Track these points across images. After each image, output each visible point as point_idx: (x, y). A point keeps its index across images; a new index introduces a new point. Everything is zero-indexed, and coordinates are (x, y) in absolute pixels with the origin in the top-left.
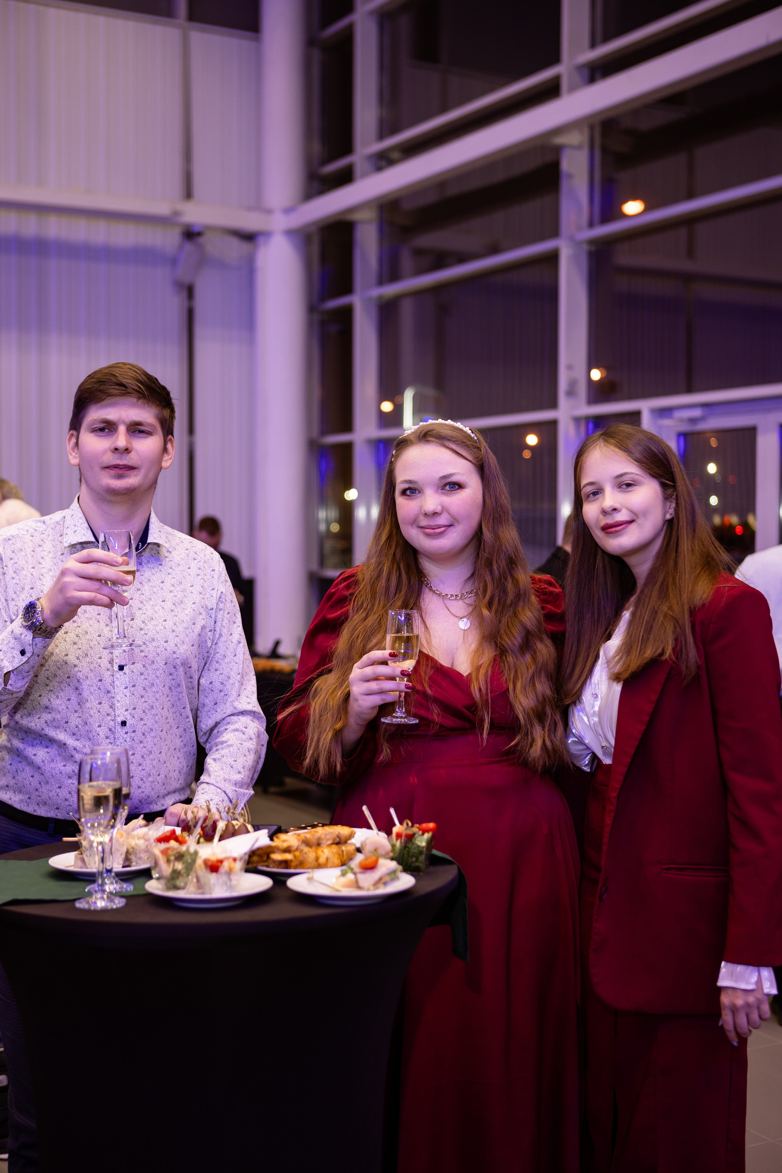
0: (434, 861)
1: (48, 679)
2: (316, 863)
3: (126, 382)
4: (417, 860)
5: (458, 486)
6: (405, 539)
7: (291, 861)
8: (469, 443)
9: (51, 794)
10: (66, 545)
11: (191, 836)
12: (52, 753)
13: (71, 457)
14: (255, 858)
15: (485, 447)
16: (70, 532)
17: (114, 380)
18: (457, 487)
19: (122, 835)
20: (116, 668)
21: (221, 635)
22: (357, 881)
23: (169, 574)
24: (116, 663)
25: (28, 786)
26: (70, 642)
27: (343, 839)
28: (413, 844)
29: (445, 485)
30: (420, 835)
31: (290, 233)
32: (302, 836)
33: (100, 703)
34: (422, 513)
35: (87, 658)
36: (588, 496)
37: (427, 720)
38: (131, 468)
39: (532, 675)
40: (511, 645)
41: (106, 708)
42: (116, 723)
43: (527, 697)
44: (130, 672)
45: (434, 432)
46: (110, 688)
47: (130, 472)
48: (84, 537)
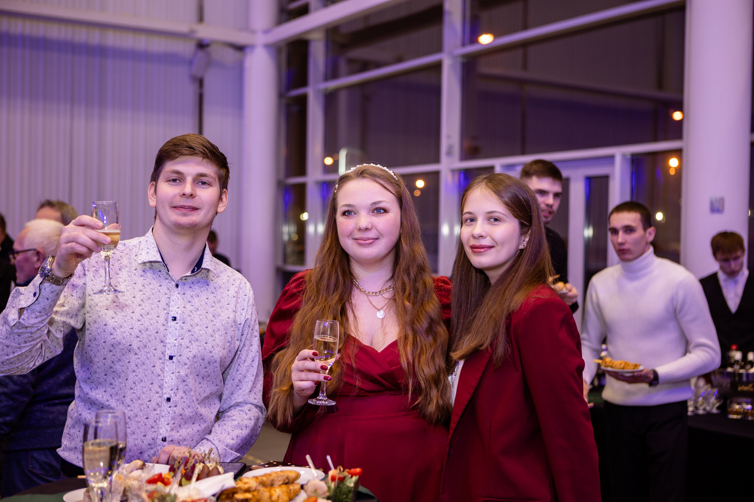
0: (359, 496)
1: (113, 362)
2: (270, 501)
3: (194, 146)
4: (347, 497)
5: (386, 211)
6: (341, 246)
7: (251, 499)
8: (393, 181)
10: (140, 262)
11: (174, 478)
13: (150, 200)
14: (223, 497)
15: (403, 186)
16: (144, 253)
17: (186, 144)
18: (382, 211)
19: (120, 478)
20: (167, 358)
24: (168, 354)
26: (134, 335)
27: (291, 480)
28: (344, 485)
29: (375, 210)
30: (349, 478)
31: (268, 46)
32: (260, 478)
33: (152, 384)
34: (356, 228)
35: (146, 349)
36: (466, 220)
37: (352, 385)
38: (195, 209)
39: (434, 352)
40: (421, 329)
41: (156, 387)
42: (163, 400)
43: (429, 367)
44: (177, 362)
45: (368, 171)
46: (160, 373)
47: (193, 212)
48: (154, 257)
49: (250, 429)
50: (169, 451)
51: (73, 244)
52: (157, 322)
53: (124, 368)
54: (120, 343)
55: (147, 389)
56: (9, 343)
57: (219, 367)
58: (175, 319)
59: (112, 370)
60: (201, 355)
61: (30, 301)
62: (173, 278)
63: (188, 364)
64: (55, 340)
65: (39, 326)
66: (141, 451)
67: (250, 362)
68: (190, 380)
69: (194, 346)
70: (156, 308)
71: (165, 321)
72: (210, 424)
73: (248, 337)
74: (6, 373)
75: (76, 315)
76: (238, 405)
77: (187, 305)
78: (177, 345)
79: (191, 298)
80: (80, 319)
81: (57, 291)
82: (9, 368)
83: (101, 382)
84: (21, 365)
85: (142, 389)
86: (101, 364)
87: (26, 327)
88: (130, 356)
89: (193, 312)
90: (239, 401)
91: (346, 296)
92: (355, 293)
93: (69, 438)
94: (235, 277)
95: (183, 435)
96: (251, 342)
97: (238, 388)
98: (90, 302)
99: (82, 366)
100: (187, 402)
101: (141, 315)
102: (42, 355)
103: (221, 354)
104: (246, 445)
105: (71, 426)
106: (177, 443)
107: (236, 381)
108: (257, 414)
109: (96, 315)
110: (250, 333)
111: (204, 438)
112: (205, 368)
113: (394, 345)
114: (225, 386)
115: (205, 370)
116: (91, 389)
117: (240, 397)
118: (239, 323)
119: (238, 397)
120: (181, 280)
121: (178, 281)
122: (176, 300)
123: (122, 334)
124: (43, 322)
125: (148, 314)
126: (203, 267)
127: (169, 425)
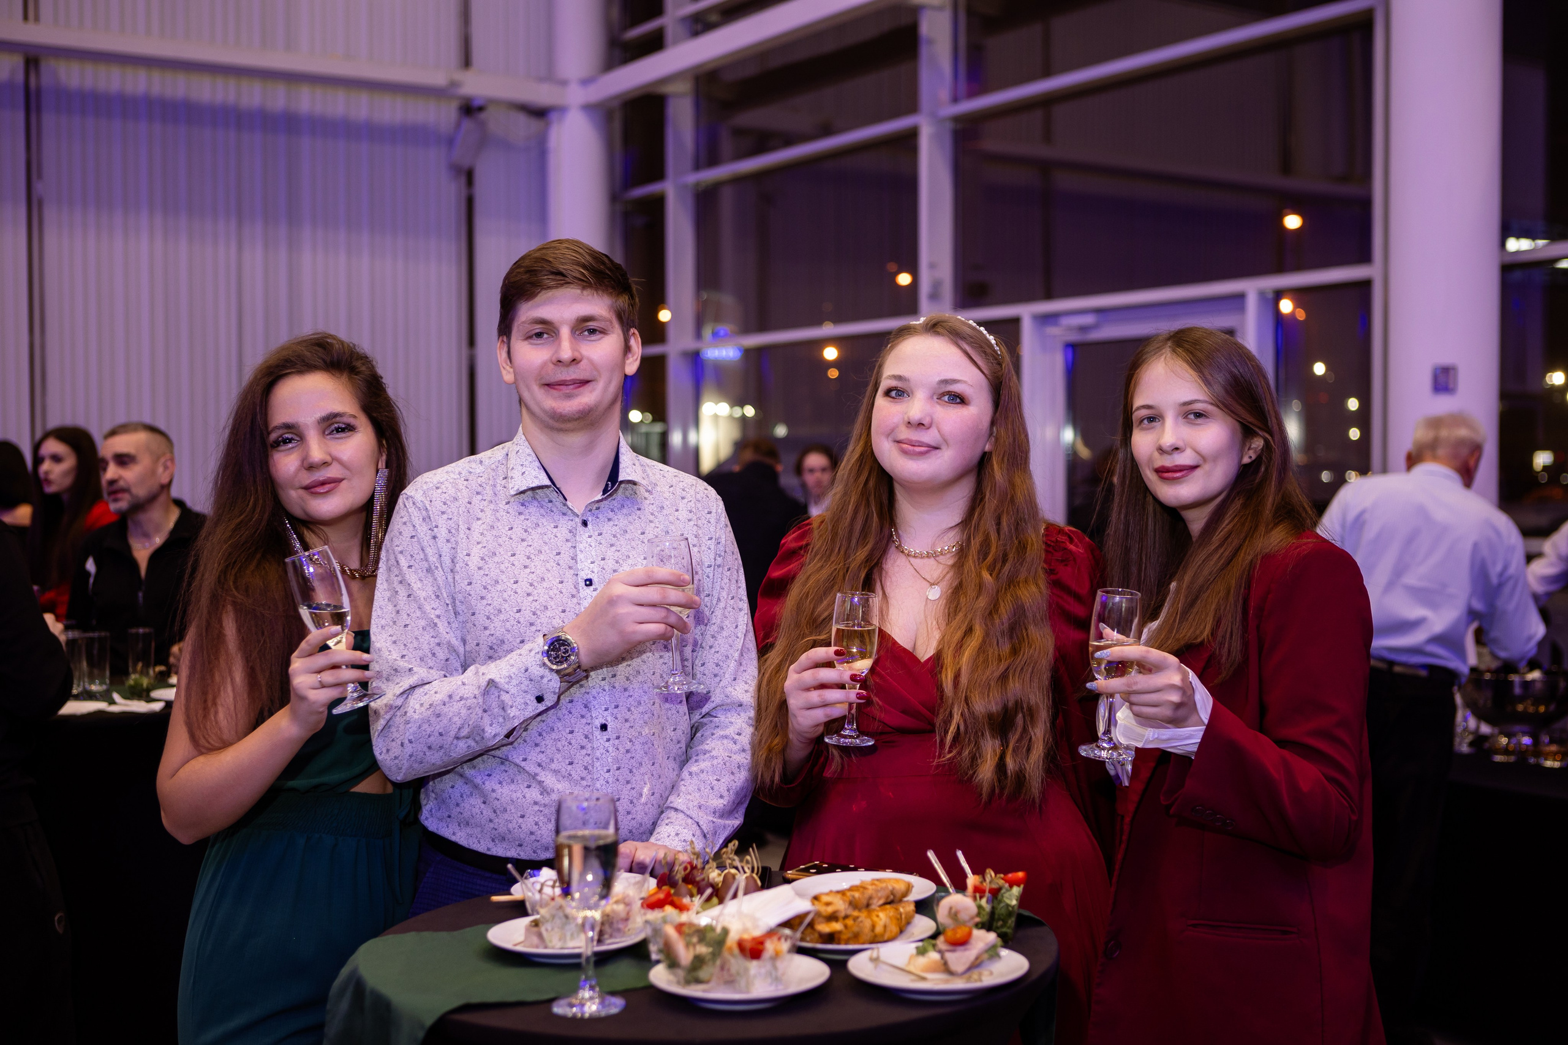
0: (1024, 923)
2: (875, 935)
3: (564, 269)
4: (1005, 925)
5: (960, 399)
7: (840, 932)
9: (510, 826)
10: (513, 491)
12: (511, 771)
13: (504, 372)
16: (516, 474)
17: (548, 268)
18: (958, 400)
21: (719, 600)
22: (945, 964)
23: (651, 522)
25: (478, 816)
26: (525, 623)
27: (898, 896)
28: (1001, 902)
29: (943, 394)
30: (1007, 891)
31: (589, 108)
33: (570, 702)
34: (904, 421)
36: (1141, 421)
38: (585, 382)
41: (578, 710)
42: (594, 728)
45: (948, 324)
47: (581, 388)
48: (535, 480)
52: (561, 593)
55: (563, 715)
58: (589, 582)
62: (576, 511)
68: (636, 687)
70: (555, 568)
71: (574, 589)
77: (608, 554)
79: (614, 540)
89: (620, 565)
100: (636, 728)
101: (531, 585)
120: (589, 510)
121: (584, 513)
122: (587, 548)
125: (543, 579)
126: (621, 478)
127: (611, 773)
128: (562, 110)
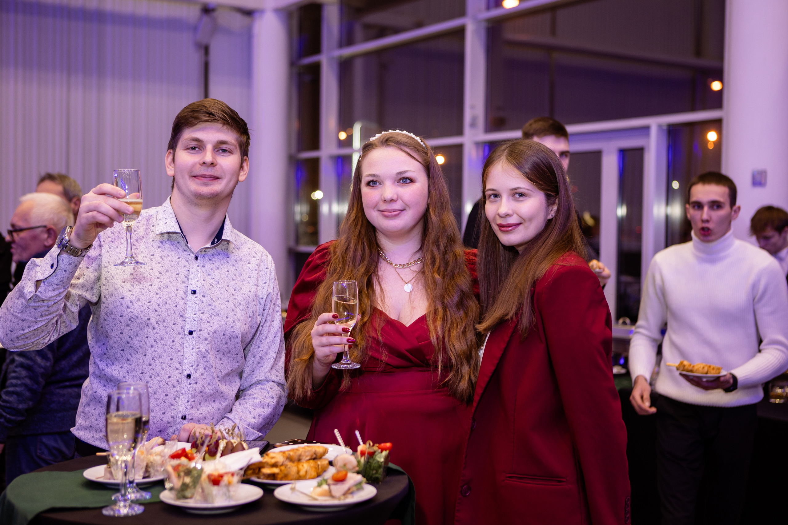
0: (389, 472)
1: (130, 337)
2: (297, 476)
3: (214, 112)
4: (377, 473)
5: (412, 181)
6: (367, 218)
7: (278, 474)
8: (419, 148)
10: (158, 233)
11: (198, 453)
13: (168, 169)
14: (250, 472)
15: (430, 152)
16: (162, 223)
17: (205, 110)
18: (408, 181)
19: (142, 453)
20: (187, 333)
22: (330, 491)
23: (233, 266)
24: (187, 329)
26: (152, 309)
27: (319, 455)
28: (374, 460)
29: (400, 179)
30: (379, 453)
31: (278, 11)
32: (287, 453)
33: (171, 360)
34: (381, 199)
35: (165, 323)
36: (490, 196)
37: (378, 360)
38: (216, 178)
39: (465, 326)
40: (451, 303)
41: (175, 363)
42: (183, 376)
43: (460, 342)
44: (197, 337)
45: (393, 139)
46: (180, 348)
47: (214, 181)
48: (172, 228)
49: (273, 407)
50: (190, 428)
51: (95, 213)
52: (176, 296)
53: (141, 344)
54: (137, 317)
55: (166, 365)
56: (25, 317)
57: (241, 343)
58: (194, 292)
59: (129, 345)
60: (222, 331)
61: (47, 273)
62: (192, 250)
63: (209, 339)
64: (71, 314)
65: (56, 300)
66: (160, 430)
67: (272, 339)
68: (211, 356)
69: (214, 321)
70: (174, 281)
71: (184, 295)
72: (231, 402)
73: (270, 313)
74: (21, 349)
75: (92, 288)
76: (259, 382)
77: (207, 278)
78: (196, 319)
79: (211, 271)
80: (96, 292)
81: (76, 263)
82: (24, 343)
83: (117, 358)
84: (37, 340)
85: (161, 365)
86: (117, 339)
87: (43, 301)
88: (148, 331)
89: (214, 285)
90: (261, 379)
91: (373, 267)
92: (381, 265)
93: (84, 417)
94: (256, 249)
95: (204, 414)
96: (273, 317)
97: (260, 365)
98: (105, 274)
99: (97, 341)
100: (208, 379)
101: (160, 288)
102: (57, 330)
103: (242, 329)
104: (268, 424)
105: (86, 404)
106: (197, 422)
107: (258, 358)
108: (279, 392)
109: (112, 288)
110: (272, 308)
111: (225, 417)
112: (226, 343)
113: (423, 319)
114: (246, 363)
115: (226, 346)
116: (107, 365)
117: (261, 374)
118: (261, 297)
119: (260, 375)
120: (201, 252)
121: (197, 253)
122: (196, 273)
123: (140, 307)
124: (60, 295)
125: (167, 287)
126: (223, 238)
127: (189, 403)
128: (261, 11)
